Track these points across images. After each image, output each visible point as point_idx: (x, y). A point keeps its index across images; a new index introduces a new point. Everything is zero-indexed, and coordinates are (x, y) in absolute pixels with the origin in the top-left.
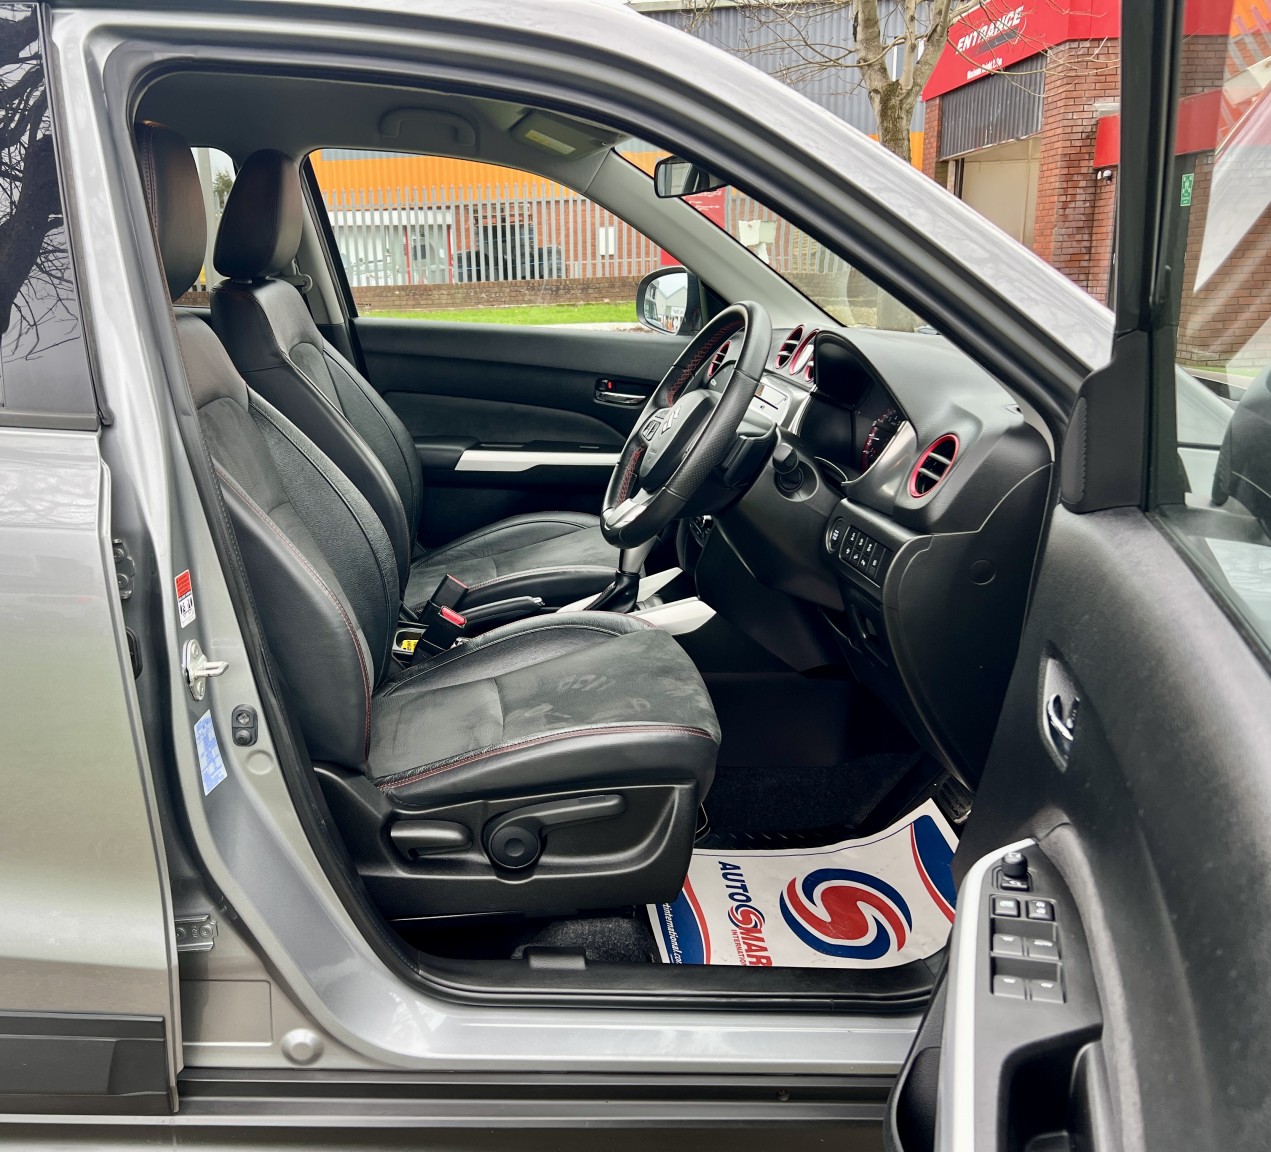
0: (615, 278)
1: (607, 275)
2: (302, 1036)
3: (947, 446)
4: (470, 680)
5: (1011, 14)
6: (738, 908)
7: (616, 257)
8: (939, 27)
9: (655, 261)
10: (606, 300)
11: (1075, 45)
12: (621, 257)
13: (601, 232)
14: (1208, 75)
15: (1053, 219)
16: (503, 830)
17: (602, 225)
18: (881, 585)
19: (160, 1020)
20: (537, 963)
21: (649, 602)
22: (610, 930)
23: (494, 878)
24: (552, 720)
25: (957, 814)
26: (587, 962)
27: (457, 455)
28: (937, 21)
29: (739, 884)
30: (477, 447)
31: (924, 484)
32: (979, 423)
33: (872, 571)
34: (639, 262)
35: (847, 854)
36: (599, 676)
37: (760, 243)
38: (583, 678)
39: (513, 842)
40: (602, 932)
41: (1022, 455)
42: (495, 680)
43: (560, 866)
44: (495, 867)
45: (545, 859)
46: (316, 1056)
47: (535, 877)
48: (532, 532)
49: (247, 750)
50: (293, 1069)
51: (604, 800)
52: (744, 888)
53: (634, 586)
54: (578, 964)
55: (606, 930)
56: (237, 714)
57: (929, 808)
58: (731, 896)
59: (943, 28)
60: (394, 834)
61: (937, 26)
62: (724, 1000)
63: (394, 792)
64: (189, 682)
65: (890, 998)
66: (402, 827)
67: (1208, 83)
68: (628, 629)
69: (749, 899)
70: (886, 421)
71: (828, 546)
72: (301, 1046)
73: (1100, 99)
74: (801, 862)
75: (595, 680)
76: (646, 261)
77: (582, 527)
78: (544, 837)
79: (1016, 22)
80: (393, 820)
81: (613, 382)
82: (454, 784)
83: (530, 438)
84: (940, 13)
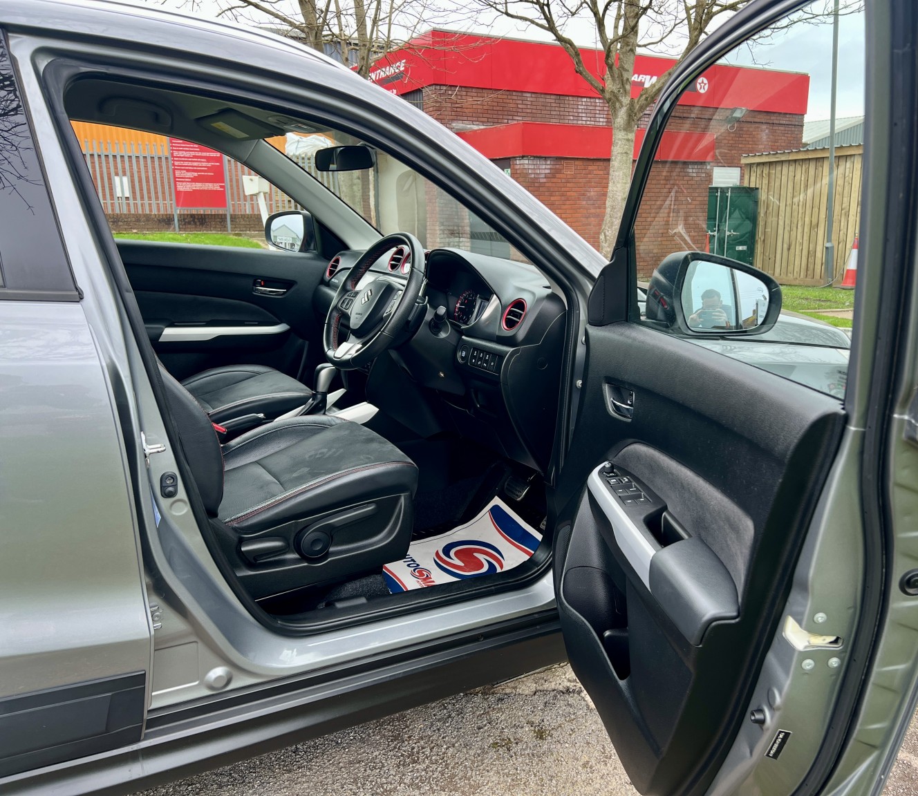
0: (140, 214)
1: (133, 212)
2: (218, 672)
3: (519, 304)
4: (239, 465)
5: (398, 64)
6: (414, 570)
7: (131, 198)
8: (364, 68)
9: (171, 204)
10: (135, 231)
11: (438, 87)
12: (135, 198)
13: (117, 179)
14: (510, 113)
15: (436, 193)
16: (309, 536)
17: (117, 174)
18: (499, 373)
19: (143, 672)
20: (339, 605)
21: (330, 409)
22: (371, 583)
23: (306, 564)
24: (315, 475)
25: (517, 496)
26: (367, 599)
27: (158, 332)
28: (362, 63)
29: (410, 560)
30: (172, 325)
31: (511, 324)
32: (533, 294)
33: (491, 368)
34: (158, 204)
35: (459, 533)
36: (329, 450)
37: (260, 192)
38: (320, 451)
39: (315, 542)
40: (367, 585)
41: (552, 308)
42: (257, 462)
43: (341, 551)
44: (304, 558)
45: (332, 549)
46: (229, 682)
47: (329, 559)
48: (225, 379)
49: (171, 500)
50: (213, 695)
51: (368, 507)
52: (413, 560)
53: (324, 400)
54: (363, 600)
55: (369, 583)
56: (162, 479)
57: (497, 501)
58: (408, 565)
59: (366, 68)
60: (243, 549)
61: (362, 66)
62: (443, 599)
63: (237, 525)
64: (146, 457)
65: (518, 581)
66: (247, 545)
67: (510, 117)
68: (334, 423)
69: (418, 565)
70: (465, 298)
71: (460, 360)
72: (219, 678)
73: (455, 121)
74: (439, 542)
75: (327, 452)
76: (164, 204)
77: (258, 373)
78: (333, 534)
79: (402, 69)
80: (242, 541)
81: (265, 281)
82: (277, 514)
83: (209, 319)
84: (363, 58)
